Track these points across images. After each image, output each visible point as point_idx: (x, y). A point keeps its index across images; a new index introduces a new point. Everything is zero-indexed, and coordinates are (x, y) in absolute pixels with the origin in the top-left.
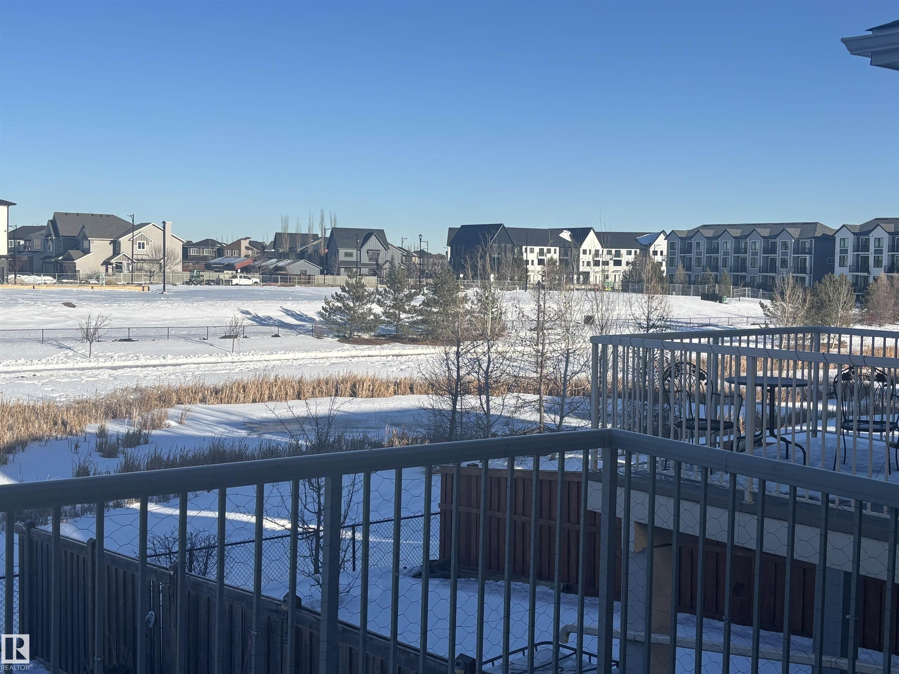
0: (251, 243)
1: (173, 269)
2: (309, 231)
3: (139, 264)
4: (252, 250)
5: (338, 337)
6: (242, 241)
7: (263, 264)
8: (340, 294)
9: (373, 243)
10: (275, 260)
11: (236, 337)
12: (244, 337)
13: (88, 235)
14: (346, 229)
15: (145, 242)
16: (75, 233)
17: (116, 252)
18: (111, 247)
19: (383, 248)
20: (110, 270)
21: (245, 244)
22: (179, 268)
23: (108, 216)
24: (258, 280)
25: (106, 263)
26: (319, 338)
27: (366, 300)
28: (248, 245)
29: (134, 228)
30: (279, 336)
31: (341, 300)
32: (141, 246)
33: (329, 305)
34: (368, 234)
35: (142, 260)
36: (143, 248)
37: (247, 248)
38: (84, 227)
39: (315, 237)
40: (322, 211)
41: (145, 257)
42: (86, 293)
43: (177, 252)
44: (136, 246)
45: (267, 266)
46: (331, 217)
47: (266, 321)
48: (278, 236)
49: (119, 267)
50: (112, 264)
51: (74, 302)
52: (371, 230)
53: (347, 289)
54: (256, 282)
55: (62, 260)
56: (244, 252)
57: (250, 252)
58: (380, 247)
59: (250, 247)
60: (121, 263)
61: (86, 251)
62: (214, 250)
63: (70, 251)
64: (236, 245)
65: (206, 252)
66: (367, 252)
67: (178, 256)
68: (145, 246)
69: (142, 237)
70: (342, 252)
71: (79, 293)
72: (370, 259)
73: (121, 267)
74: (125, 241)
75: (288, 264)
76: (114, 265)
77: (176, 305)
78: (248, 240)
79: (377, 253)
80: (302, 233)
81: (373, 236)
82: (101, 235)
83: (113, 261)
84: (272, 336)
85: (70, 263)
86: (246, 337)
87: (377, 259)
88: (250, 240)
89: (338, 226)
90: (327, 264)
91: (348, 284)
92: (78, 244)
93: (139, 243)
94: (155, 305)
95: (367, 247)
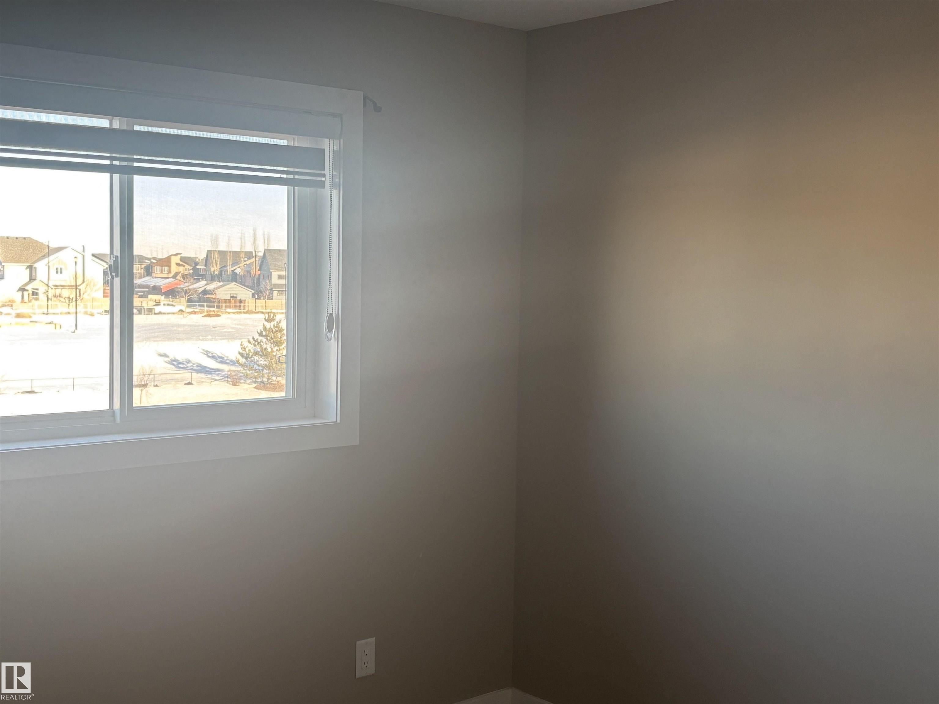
0: (182, 259)
1: (91, 297)
2: (242, 248)
3: (57, 290)
4: (184, 266)
5: (255, 382)
6: (172, 257)
7: (191, 287)
8: (258, 339)
10: (203, 283)
11: (145, 386)
12: (154, 386)
13: (2, 260)
14: (279, 250)
15: (63, 267)
17: (33, 277)
18: (27, 272)
20: (26, 297)
21: (175, 260)
22: (100, 293)
23: (24, 238)
24: (183, 308)
25: (22, 290)
26: (235, 384)
28: (179, 262)
29: (49, 253)
30: (192, 384)
31: (258, 345)
32: (59, 271)
33: (245, 350)
35: (60, 286)
36: (61, 273)
37: (178, 264)
39: (249, 255)
41: (63, 283)
43: (97, 280)
44: (53, 271)
45: (195, 290)
47: (183, 364)
48: (209, 252)
49: (35, 294)
50: (28, 291)
53: (264, 333)
54: (181, 310)
56: (174, 268)
57: (181, 269)
59: (181, 263)
60: (38, 289)
61: (1, 277)
62: (143, 265)
64: (166, 262)
68: (63, 271)
69: (60, 262)
70: (275, 274)
73: (37, 294)
74: (40, 266)
75: (219, 288)
76: (30, 292)
78: (179, 257)
80: (234, 250)
82: (16, 260)
83: (29, 287)
84: (185, 384)
86: (157, 386)
88: (182, 255)
89: (269, 247)
90: (259, 286)
91: (265, 329)
93: (56, 269)
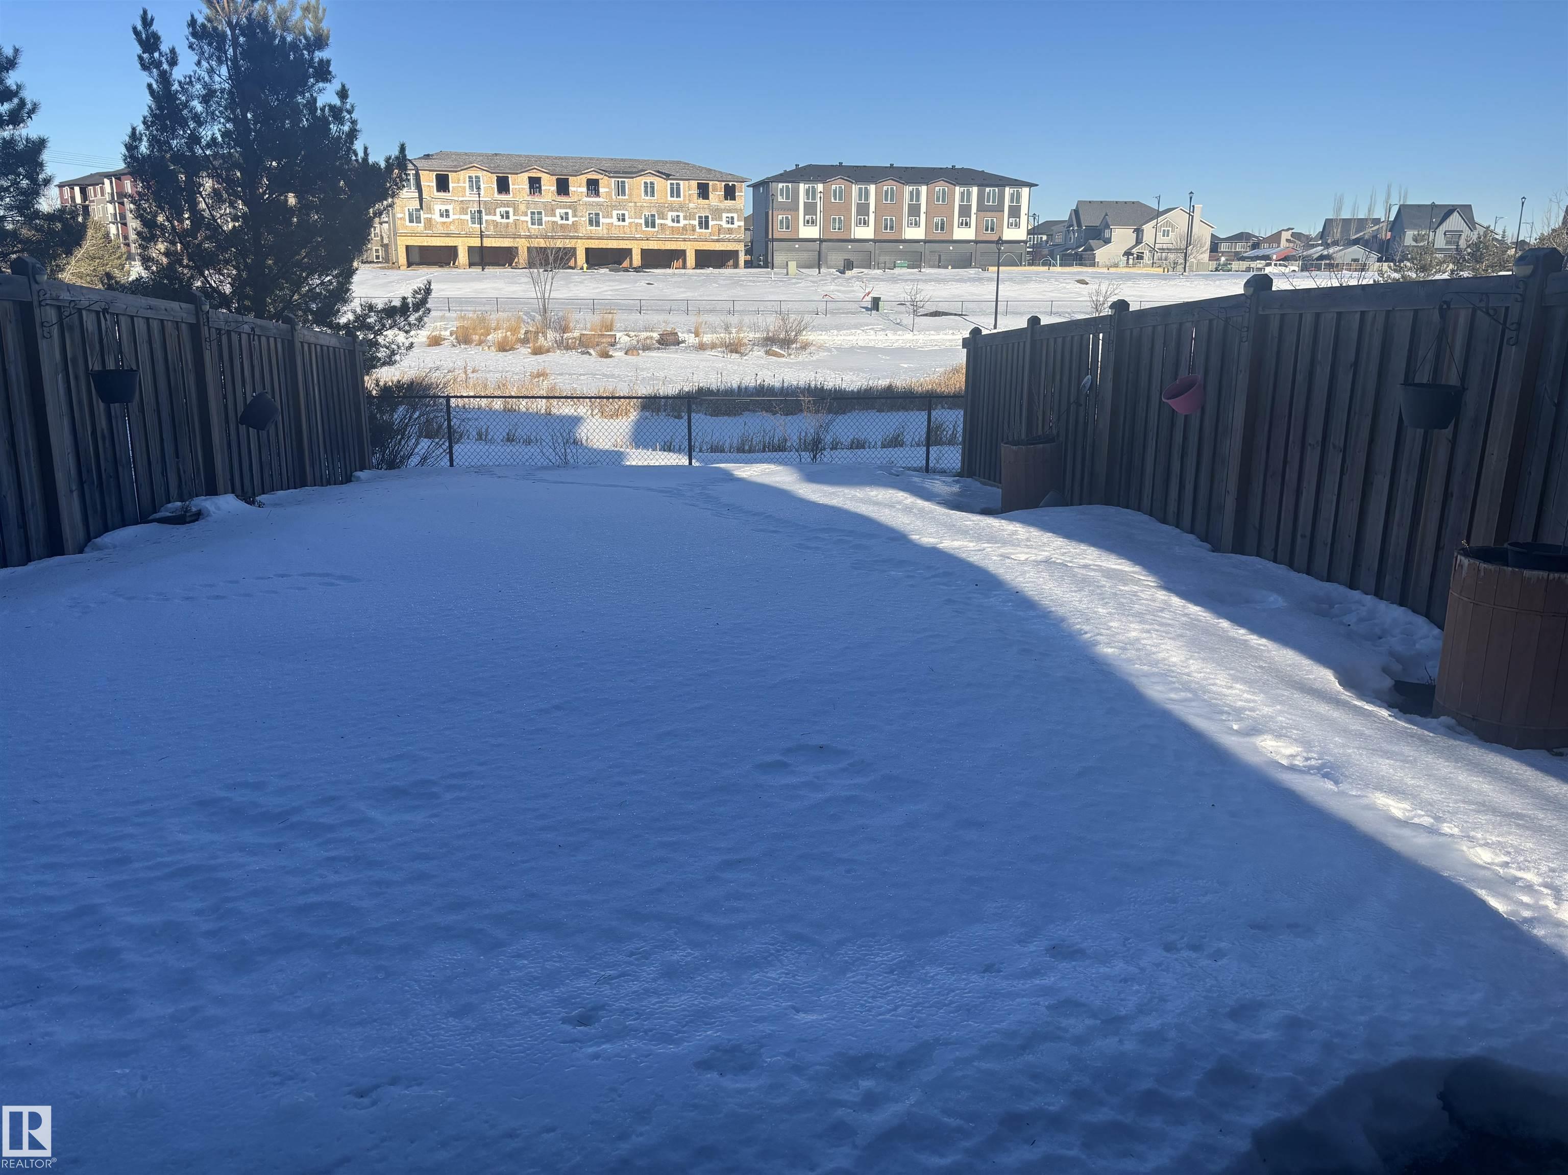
0: (1293, 235)
1: (1198, 258)
2: (1369, 214)
3: (1164, 254)
4: (1294, 241)
6: (1284, 232)
7: (1305, 253)
9: (1455, 222)
10: (1320, 249)
13: (1110, 223)
14: (1419, 206)
15: (1170, 229)
16: (1097, 223)
17: (1139, 241)
18: (1135, 235)
19: (1468, 228)
20: (1131, 261)
21: (1286, 235)
22: (1206, 256)
23: (1133, 203)
24: (1296, 269)
25: (1128, 253)
27: (1434, 270)
28: (1289, 237)
29: (1159, 214)
31: (1400, 271)
32: (1166, 234)
34: (1449, 211)
35: (1168, 249)
36: (1168, 236)
37: (1288, 240)
38: (1107, 215)
39: (1377, 221)
40: (1389, 187)
41: (1170, 246)
42: (1103, 273)
43: (1204, 239)
44: (1160, 234)
45: (1310, 256)
46: (1400, 193)
48: (1328, 223)
49: (1140, 257)
50: (1133, 254)
51: (1087, 279)
52: (1453, 206)
54: (1294, 271)
55: (1082, 251)
56: (1283, 243)
57: (1291, 243)
58: (1464, 227)
59: (1292, 238)
60: (1143, 253)
61: (1108, 241)
62: (1249, 244)
63: (1090, 241)
64: (1275, 237)
65: (1239, 247)
66: (1445, 234)
67: (1205, 243)
68: (1170, 233)
69: (1168, 224)
70: (1410, 234)
71: (1092, 273)
72: (1448, 243)
73: (1142, 258)
74: (1148, 228)
75: (1337, 252)
76: (1135, 256)
77: (1196, 283)
78: (1291, 232)
79: (1459, 234)
80: (1359, 217)
81: (1456, 213)
82: (1123, 223)
83: (1134, 251)
85: (1089, 255)
87: (1458, 243)
88: (1293, 231)
89: (1409, 203)
90: (1387, 251)
92: (1100, 235)
93: (1164, 231)
94: (1172, 283)
95: (1445, 226)
